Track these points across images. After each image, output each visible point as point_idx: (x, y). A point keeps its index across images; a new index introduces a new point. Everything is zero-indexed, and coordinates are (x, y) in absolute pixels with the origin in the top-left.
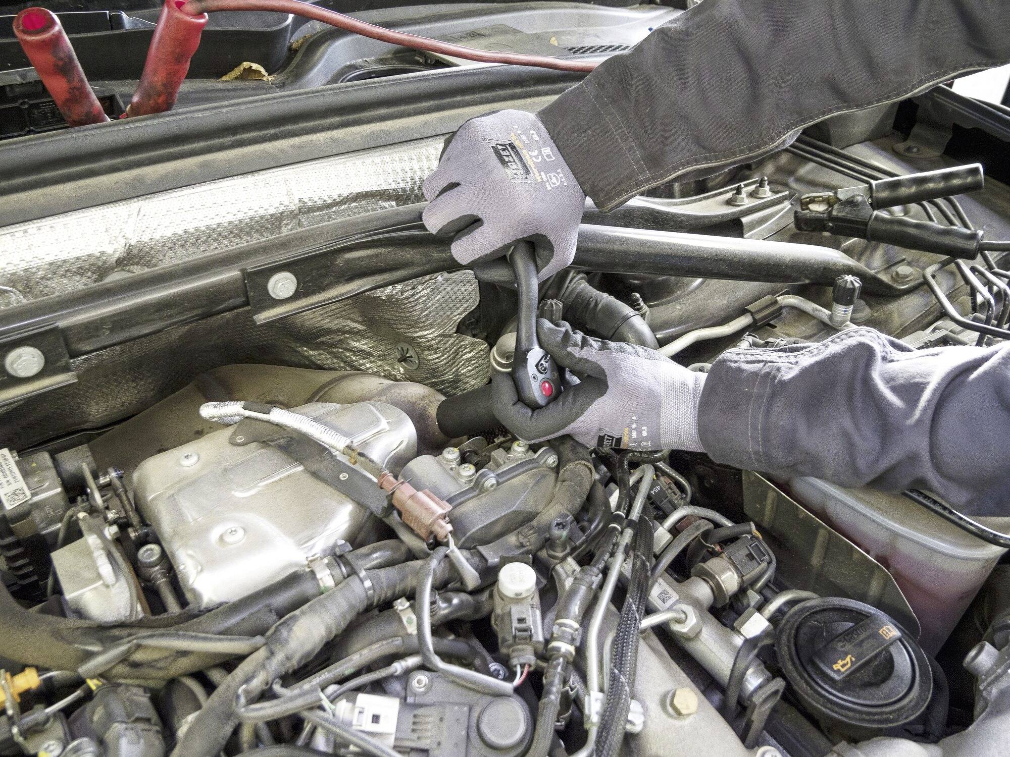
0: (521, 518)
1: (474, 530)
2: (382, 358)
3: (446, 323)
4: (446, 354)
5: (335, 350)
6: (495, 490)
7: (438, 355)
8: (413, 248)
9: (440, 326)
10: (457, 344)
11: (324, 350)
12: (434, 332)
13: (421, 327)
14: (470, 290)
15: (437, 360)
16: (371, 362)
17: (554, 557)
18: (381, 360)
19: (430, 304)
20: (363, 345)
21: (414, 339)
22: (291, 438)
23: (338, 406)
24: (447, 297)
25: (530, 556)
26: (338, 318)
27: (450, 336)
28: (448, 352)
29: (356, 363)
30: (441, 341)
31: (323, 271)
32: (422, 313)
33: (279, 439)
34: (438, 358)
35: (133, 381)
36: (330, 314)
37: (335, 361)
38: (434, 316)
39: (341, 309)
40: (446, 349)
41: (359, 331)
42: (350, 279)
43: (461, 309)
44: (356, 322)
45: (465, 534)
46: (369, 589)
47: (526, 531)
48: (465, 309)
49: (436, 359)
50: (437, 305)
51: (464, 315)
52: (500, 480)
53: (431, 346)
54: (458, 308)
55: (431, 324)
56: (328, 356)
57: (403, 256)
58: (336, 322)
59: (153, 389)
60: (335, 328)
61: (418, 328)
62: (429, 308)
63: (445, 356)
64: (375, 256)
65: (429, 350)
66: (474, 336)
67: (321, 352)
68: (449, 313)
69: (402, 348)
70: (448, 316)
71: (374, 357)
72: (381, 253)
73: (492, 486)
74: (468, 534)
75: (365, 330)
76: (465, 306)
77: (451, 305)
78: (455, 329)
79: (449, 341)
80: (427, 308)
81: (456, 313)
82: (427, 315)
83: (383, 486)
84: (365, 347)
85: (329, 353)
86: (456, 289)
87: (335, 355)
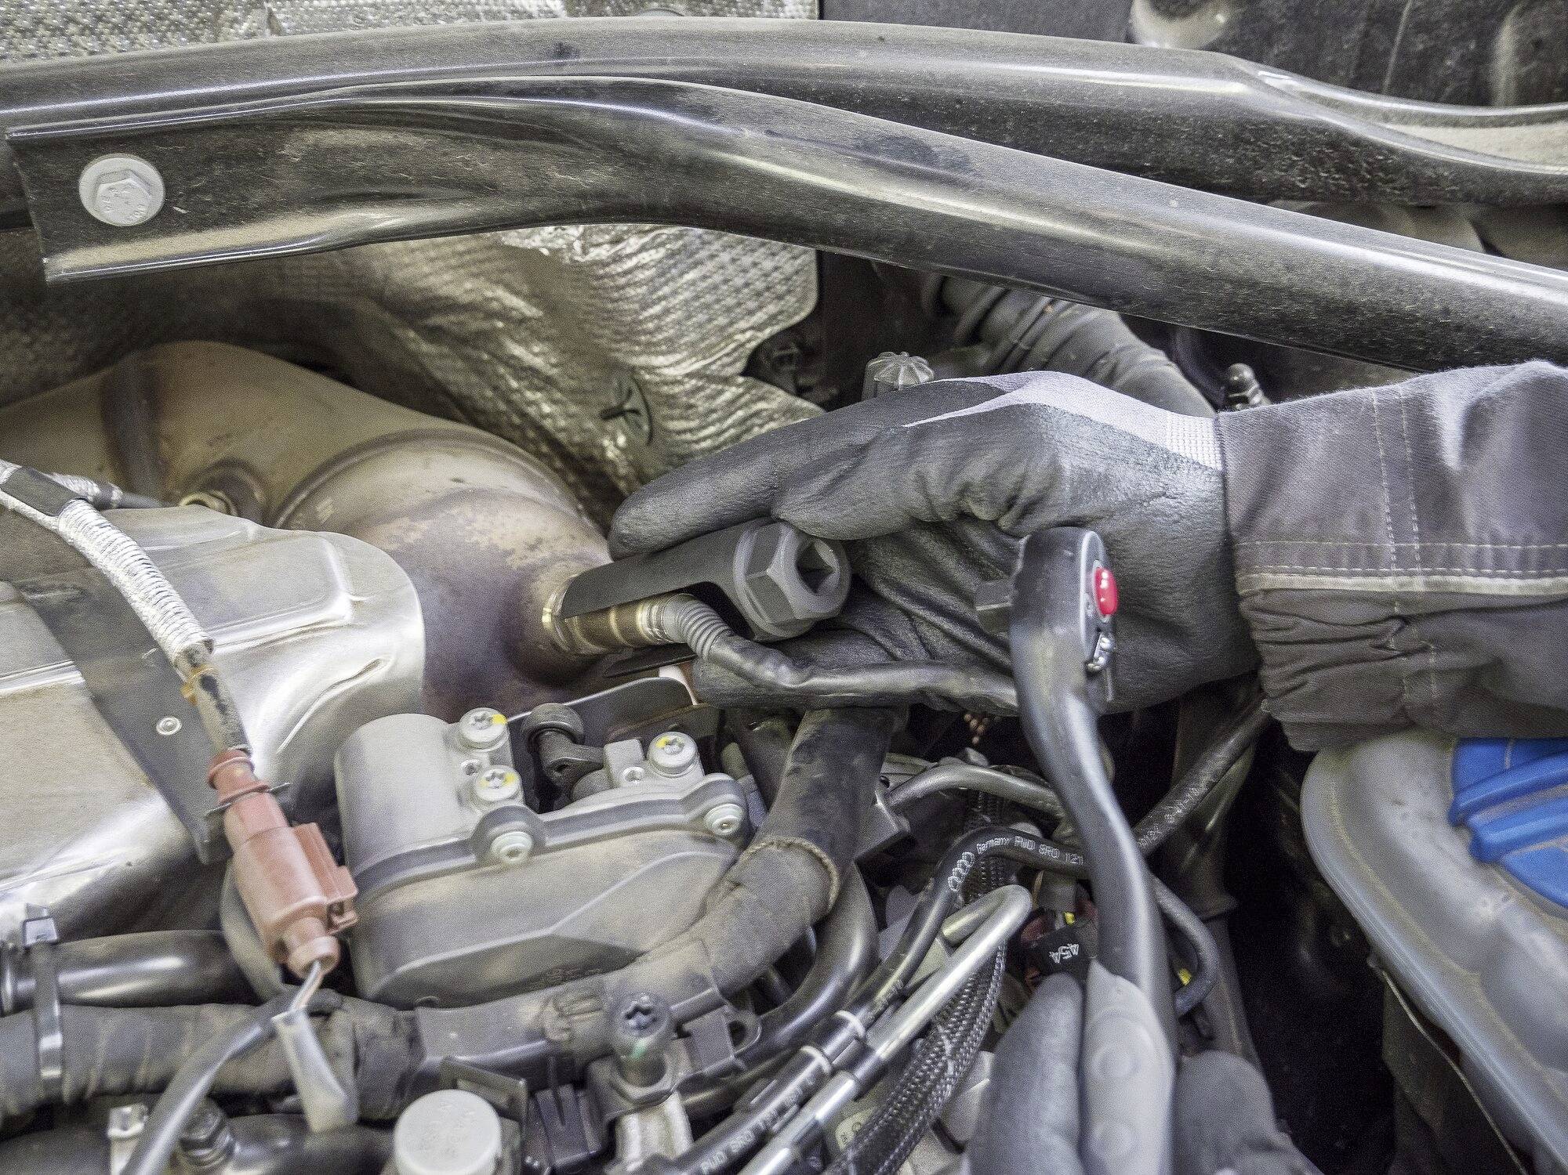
0: (578, 956)
1: (417, 963)
2: (578, 395)
3: (713, 346)
4: (713, 423)
5: (474, 354)
6: (526, 865)
7: (693, 424)
8: (496, 147)
9: (694, 350)
10: (746, 405)
11: (451, 347)
12: (678, 363)
13: (649, 344)
14: (789, 268)
15: (688, 436)
16: (554, 402)
17: (623, 1095)
18: (578, 403)
19: (666, 290)
20: (536, 355)
21: (633, 369)
22: (83, 592)
24: (717, 278)
25: (522, 1083)
26: (476, 276)
27: (727, 381)
28: (720, 420)
29: (515, 397)
30: (699, 389)
31: (243, 169)
32: (644, 308)
33: (51, 588)
34: (690, 430)
35: (25, 330)
36: (453, 262)
37: (474, 379)
38: (679, 322)
39: (480, 256)
40: (714, 411)
41: (523, 320)
43: (760, 317)
44: (517, 293)
45: (392, 967)
46: (51, 1058)
47: (570, 997)
48: (772, 319)
49: (685, 431)
50: (687, 295)
51: (768, 332)
52: (551, 842)
53: (673, 396)
54: (751, 313)
55: (669, 341)
56: (460, 364)
57: (467, 163)
58: (468, 285)
59: (73, 358)
60: (466, 299)
61: (638, 343)
62: (664, 298)
63: (712, 430)
64: (391, 151)
65: (671, 406)
66: (800, 392)
67: (446, 350)
68: (722, 321)
69: (620, 385)
70: (722, 329)
71: (560, 390)
72: (406, 147)
73: (513, 853)
74: (402, 969)
75: (539, 320)
76: (772, 309)
77: (730, 301)
78: (740, 366)
79: (720, 392)
80: (660, 299)
81: (742, 325)
82: (658, 317)
83: (217, 782)
84: (538, 362)
85: (466, 358)
86: (747, 260)
87: (477, 367)
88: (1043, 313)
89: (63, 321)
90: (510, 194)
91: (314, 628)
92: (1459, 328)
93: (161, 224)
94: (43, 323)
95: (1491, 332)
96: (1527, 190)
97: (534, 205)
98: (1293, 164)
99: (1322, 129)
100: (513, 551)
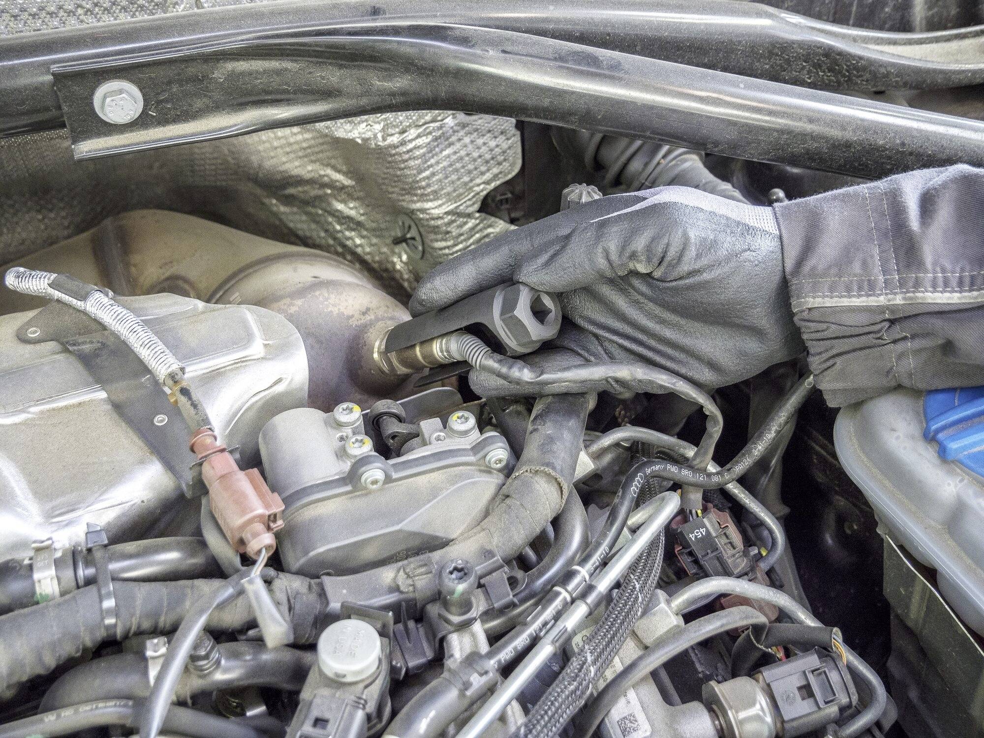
0: (416, 542)
1: (321, 550)
2: (377, 232)
3: (461, 195)
4: (461, 242)
5: (313, 210)
6: (381, 490)
7: (450, 243)
8: (341, 67)
9: (450, 198)
10: (481, 230)
11: (299, 208)
12: (440, 206)
13: (422, 195)
14: (505, 146)
15: (447, 251)
16: (363, 237)
17: (447, 621)
18: (377, 237)
19: (433, 161)
20: (351, 209)
21: (413, 212)
22: (103, 344)
23: (200, 305)
24: (463, 153)
25: (391, 614)
26: (312, 162)
27: (469, 216)
28: (465, 240)
29: (339, 235)
30: (453, 222)
31: (189, 87)
32: (419, 173)
33: (84, 343)
34: (448, 247)
35: (39, 211)
36: (300, 154)
37: (313, 226)
38: (440, 181)
39: (316, 149)
40: (462, 235)
41: (343, 187)
42: (242, 106)
43: (488, 176)
44: (339, 171)
45: (306, 553)
46: (109, 612)
47: (412, 566)
48: (496, 177)
49: (445, 248)
50: (445, 164)
51: (493, 185)
52: (395, 476)
53: (438, 227)
54: (483, 173)
55: (435, 192)
56: (304, 218)
57: (323, 78)
58: (310, 168)
59: (68, 227)
60: (308, 176)
61: (416, 195)
62: (432, 166)
63: (461, 246)
64: (278, 72)
65: (436, 233)
66: (512, 221)
67: (295, 209)
68: (466, 179)
69: (403, 223)
70: (466, 184)
71: (367, 230)
72: (286, 69)
73: (375, 482)
74: (312, 554)
75: (353, 187)
76: (495, 170)
77: (471, 167)
78: (477, 206)
79: (465, 223)
80: (429, 167)
81: (478, 181)
82: (428, 178)
83: (195, 449)
84: (353, 213)
85: (307, 214)
86: (480, 141)
87: (314, 219)
88: (658, 163)
89: (62, 205)
90: (349, 96)
91: (243, 361)
92: (911, 154)
93: (141, 122)
94: (50, 206)
95: (929, 156)
96: (940, 79)
97: (364, 101)
98: (804, 68)
99: (820, 46)
100: (353, 316)
